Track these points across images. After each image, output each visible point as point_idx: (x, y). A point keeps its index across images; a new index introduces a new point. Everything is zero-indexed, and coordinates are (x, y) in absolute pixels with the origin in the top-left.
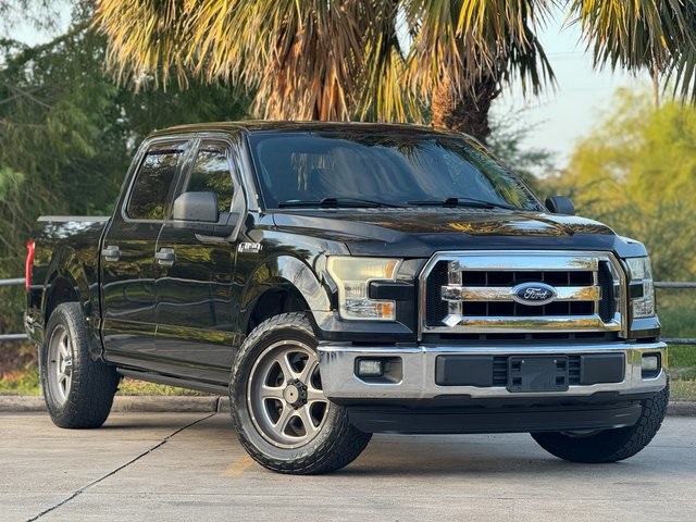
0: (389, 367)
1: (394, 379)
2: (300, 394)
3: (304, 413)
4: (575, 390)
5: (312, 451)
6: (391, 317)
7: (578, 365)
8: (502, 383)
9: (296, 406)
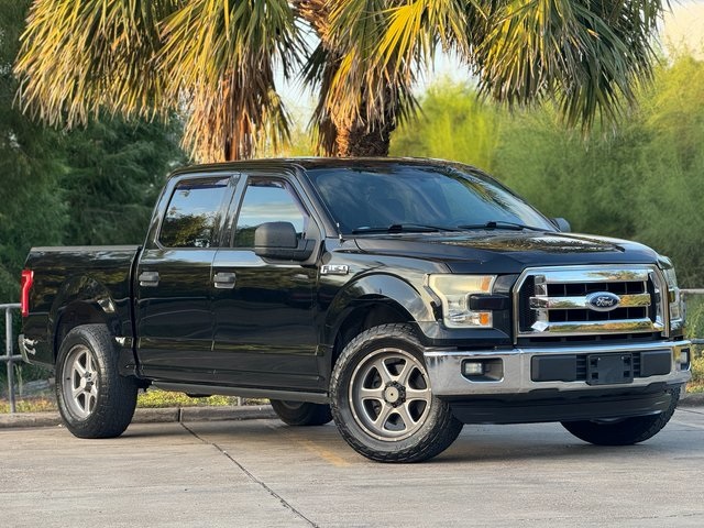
0: (490, 368)
1: (495, 377)
2: (400, 394)
3: (404, 411)
5: (416, 443)
7: (639, 360)
9: (395, 405)
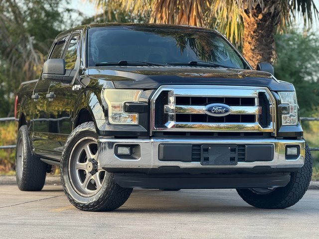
0: (134, 150)
1: (136, 157)
2: (94, 167)
3: (96, 177)
4: (241, 165)
6: (136, 123)
7: (244, 150)
8: (198, 160)
9: (92, 173)
